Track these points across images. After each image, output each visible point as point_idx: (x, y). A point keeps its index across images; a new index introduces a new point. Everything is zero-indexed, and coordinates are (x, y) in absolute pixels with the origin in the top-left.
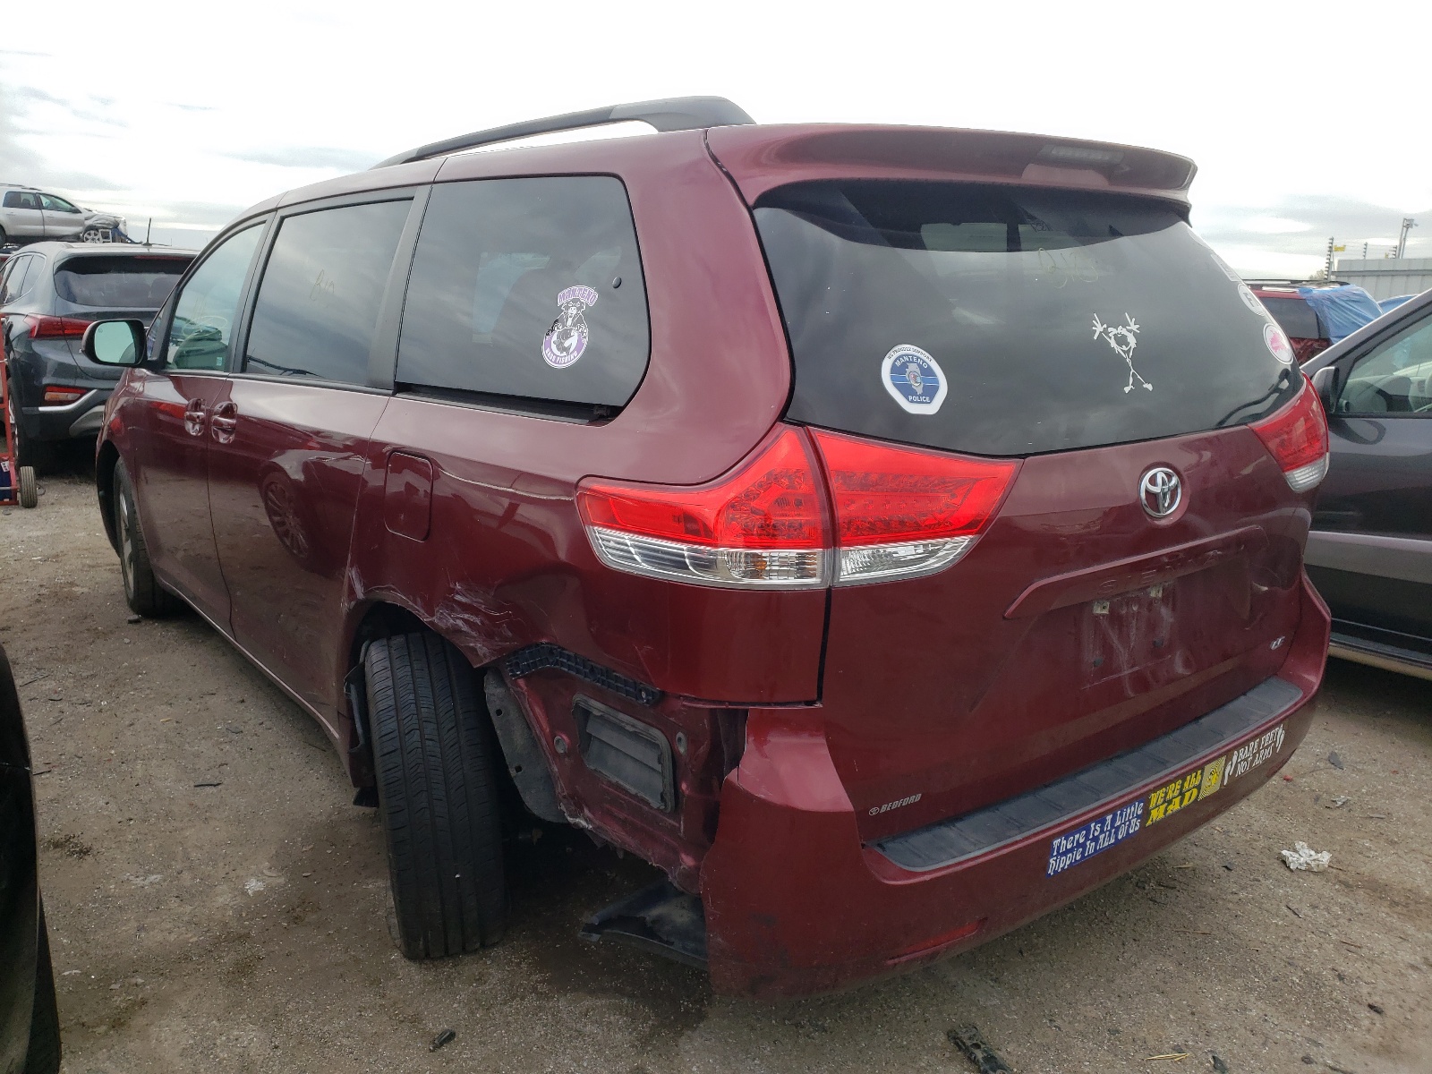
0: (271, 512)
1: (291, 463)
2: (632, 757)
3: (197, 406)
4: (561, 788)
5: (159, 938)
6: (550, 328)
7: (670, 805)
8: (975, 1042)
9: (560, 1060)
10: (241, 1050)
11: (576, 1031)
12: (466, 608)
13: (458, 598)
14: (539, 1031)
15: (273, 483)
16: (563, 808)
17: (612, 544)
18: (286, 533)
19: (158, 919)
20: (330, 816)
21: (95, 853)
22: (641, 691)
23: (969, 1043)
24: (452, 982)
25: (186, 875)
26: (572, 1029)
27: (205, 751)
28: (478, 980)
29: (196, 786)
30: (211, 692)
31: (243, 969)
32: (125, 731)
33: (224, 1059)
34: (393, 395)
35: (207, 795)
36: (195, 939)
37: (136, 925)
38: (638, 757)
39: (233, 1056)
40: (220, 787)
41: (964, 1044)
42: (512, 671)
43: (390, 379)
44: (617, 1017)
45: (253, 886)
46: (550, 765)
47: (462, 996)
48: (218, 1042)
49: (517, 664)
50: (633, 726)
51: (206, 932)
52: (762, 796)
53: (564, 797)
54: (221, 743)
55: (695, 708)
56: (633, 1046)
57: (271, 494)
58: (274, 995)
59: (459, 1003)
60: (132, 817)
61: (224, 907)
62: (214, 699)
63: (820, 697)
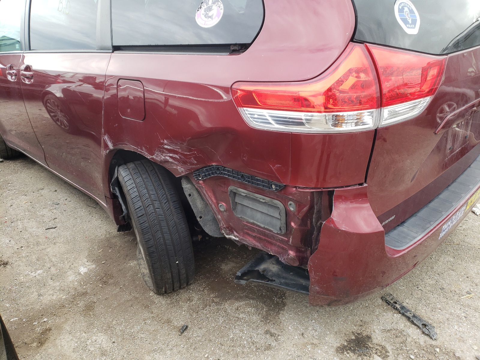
0: (49, 112)
1: (56, 90)
2: (259, 211)
3: (11, 68)
4: (222, 224)
5: (49, 298)
6: (199, 7)
7: (284, 231)
8: (394, 301)
9: (234, 332)
10: (99, 345)
11: (236, 317)
12: (170, 151)
13: (166, 147)
14: (221, 320)
15: (48, 99)
16: (223, 232)
17: (256, 116)
18: (58, 120)
19: (46, 290)
20: (106, 235)
21: (10, 264)
22: (271, 185)
23: (392, 302)
24: (179, 302)
25: (53, 269)
26: (234, 317)
27: (46, 214)
28: (189, 300)
29: (46, 229)
30: (42, 188)
31: (89, 308)
32: (10, 209)
33: (93, 351)
34: (113, 52)
35: (52, 233)
36: (65, 297)
37: (37, 294)
38: (266, 212)
39: (96, 349)
40: (56, 228)
41: (390, 302)
42: (197, 178)
43: (109, 45)
44: (250, 309)
45: (83, 270)
46: (216, 215)
47: (185, 308)
48: (88, 343)
49: (199, 175)
50: (263, 199)
51: (68, 293)
52: (343, 229)
53: (224, 228)
54: (52, 209)
55: (304, 192)
56: (261, 321)
57: (48, 104)
58: (106, 318)
59: (185, 311)
60: (22, 246)
61: (73, 282)
62: (43, 191)
63: (365, 182)
